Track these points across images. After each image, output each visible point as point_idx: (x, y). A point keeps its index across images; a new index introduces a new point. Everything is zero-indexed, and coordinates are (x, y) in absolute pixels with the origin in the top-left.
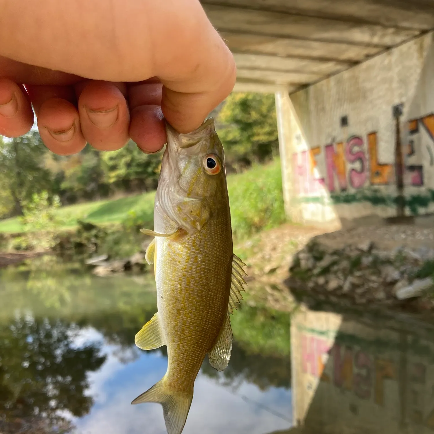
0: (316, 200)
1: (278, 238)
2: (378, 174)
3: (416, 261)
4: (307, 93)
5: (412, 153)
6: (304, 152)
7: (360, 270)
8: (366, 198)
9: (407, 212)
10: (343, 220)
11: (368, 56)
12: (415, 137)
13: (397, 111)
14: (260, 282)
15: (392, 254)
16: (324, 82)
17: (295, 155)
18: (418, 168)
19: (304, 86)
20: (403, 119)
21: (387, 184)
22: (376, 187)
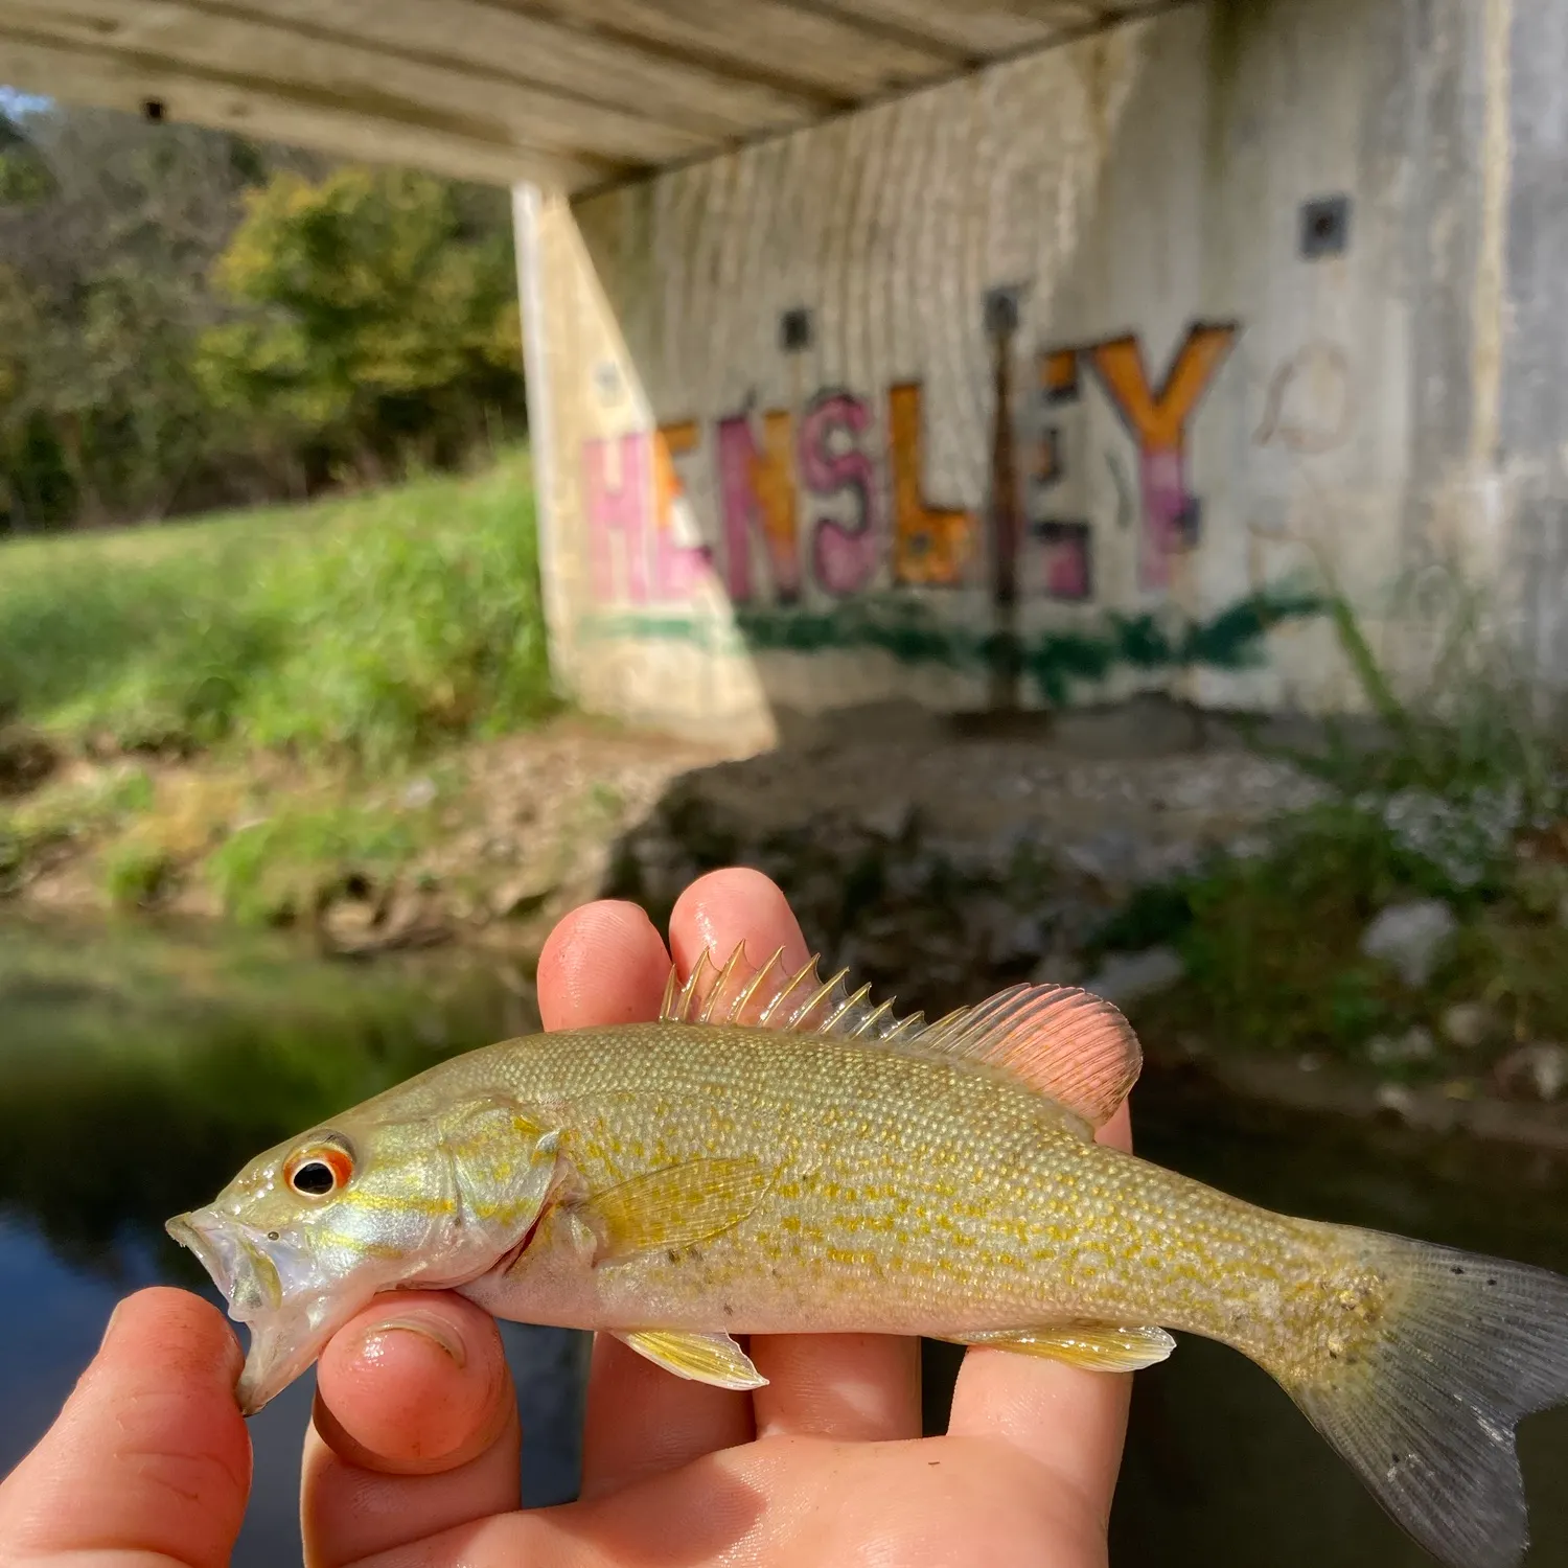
0: (678, 629)
1: (538, 772)
2: (919, 544)
3: (1092, 882)
4: (646, 204)
5: (1052, 473)
6: (629, 439)
7: (885, 911)
8: (874, 636)
9: (1029, 692)
10: (782, 713)
11: (898, 86)
12: (1064, 414)
13: (1002, 311)
14: (476, 949)
15: (997, 853)
16: (721, 167)
17: (593, 448)
18: (1073, 534)
19: (637, 173)
20: (1024, 344)
21: (956, 584)
22: (917, 593)
